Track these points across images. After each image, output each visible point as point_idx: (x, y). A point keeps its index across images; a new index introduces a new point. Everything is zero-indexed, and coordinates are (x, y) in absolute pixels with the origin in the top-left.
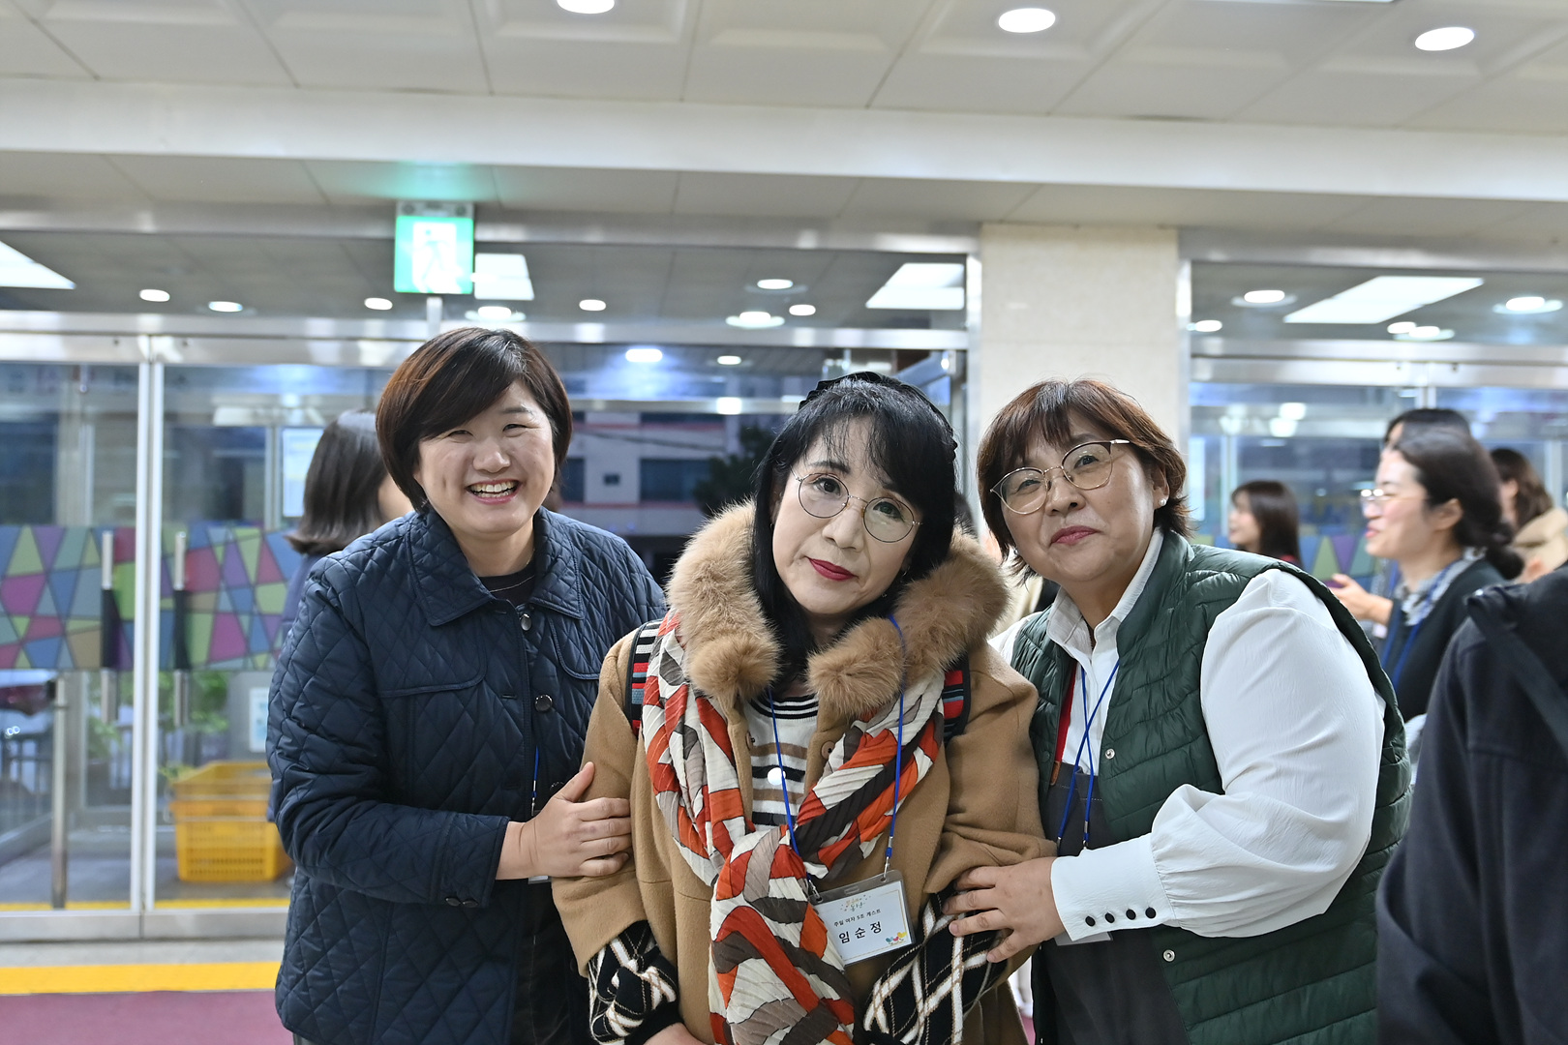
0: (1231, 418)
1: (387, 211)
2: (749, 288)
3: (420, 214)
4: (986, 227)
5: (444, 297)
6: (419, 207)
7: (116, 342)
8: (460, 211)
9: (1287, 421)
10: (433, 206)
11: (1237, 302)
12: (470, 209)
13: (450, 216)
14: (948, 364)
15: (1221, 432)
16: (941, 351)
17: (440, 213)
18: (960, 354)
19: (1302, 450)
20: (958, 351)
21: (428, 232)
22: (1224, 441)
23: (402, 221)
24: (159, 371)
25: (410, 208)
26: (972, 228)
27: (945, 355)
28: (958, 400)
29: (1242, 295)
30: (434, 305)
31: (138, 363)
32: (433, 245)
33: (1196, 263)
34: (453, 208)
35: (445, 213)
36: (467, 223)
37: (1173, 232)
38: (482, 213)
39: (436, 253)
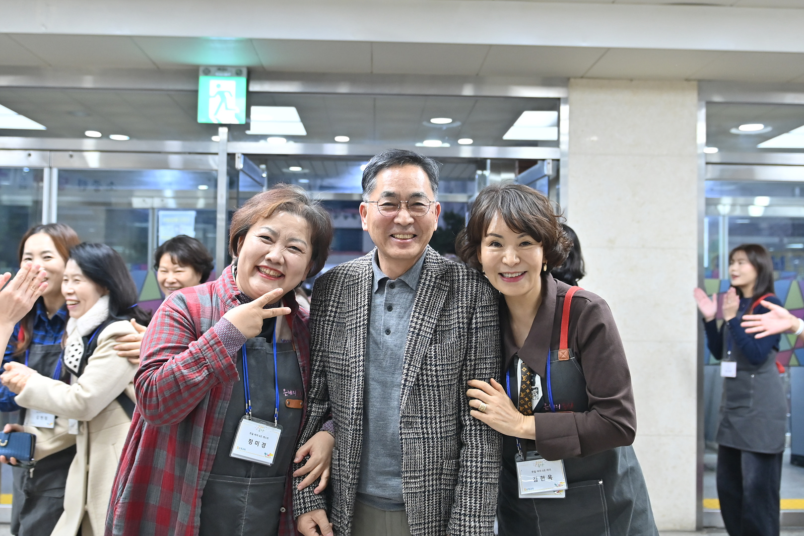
0: (724, 205)
1: (193, 73)
2: (425, 123)
3: (214, 75)
4: (572, 80)
5: (229, 126)
6: (212, 70)
7: (30, 155)
8: (238, 73)
9: (759, 207)
10: (222, 69)
11: (734, 131)
12: (245, 71)
13: (232, 76)
14: (548, 170)
15: (719, 214)
16: (544, 160)
17: (226, 74)
18: (556, 162)
19: (764, 225)
20: (553, 160)
22: (721, 220)
23: (203, 79)
24: (55, 172)
25: (208, 71)
26: (563, 81)
27: (545, 163)
28: (553, 192)
29: (737, 127)
30: (223, 131)
31: (44, 168)
32: (221, 94)
33: (709, 104)
34: (234, 70)
35: (229, 74)
36: (243, 80)
37: (695, 83)
38: (252, 74)
39: (224, 100)
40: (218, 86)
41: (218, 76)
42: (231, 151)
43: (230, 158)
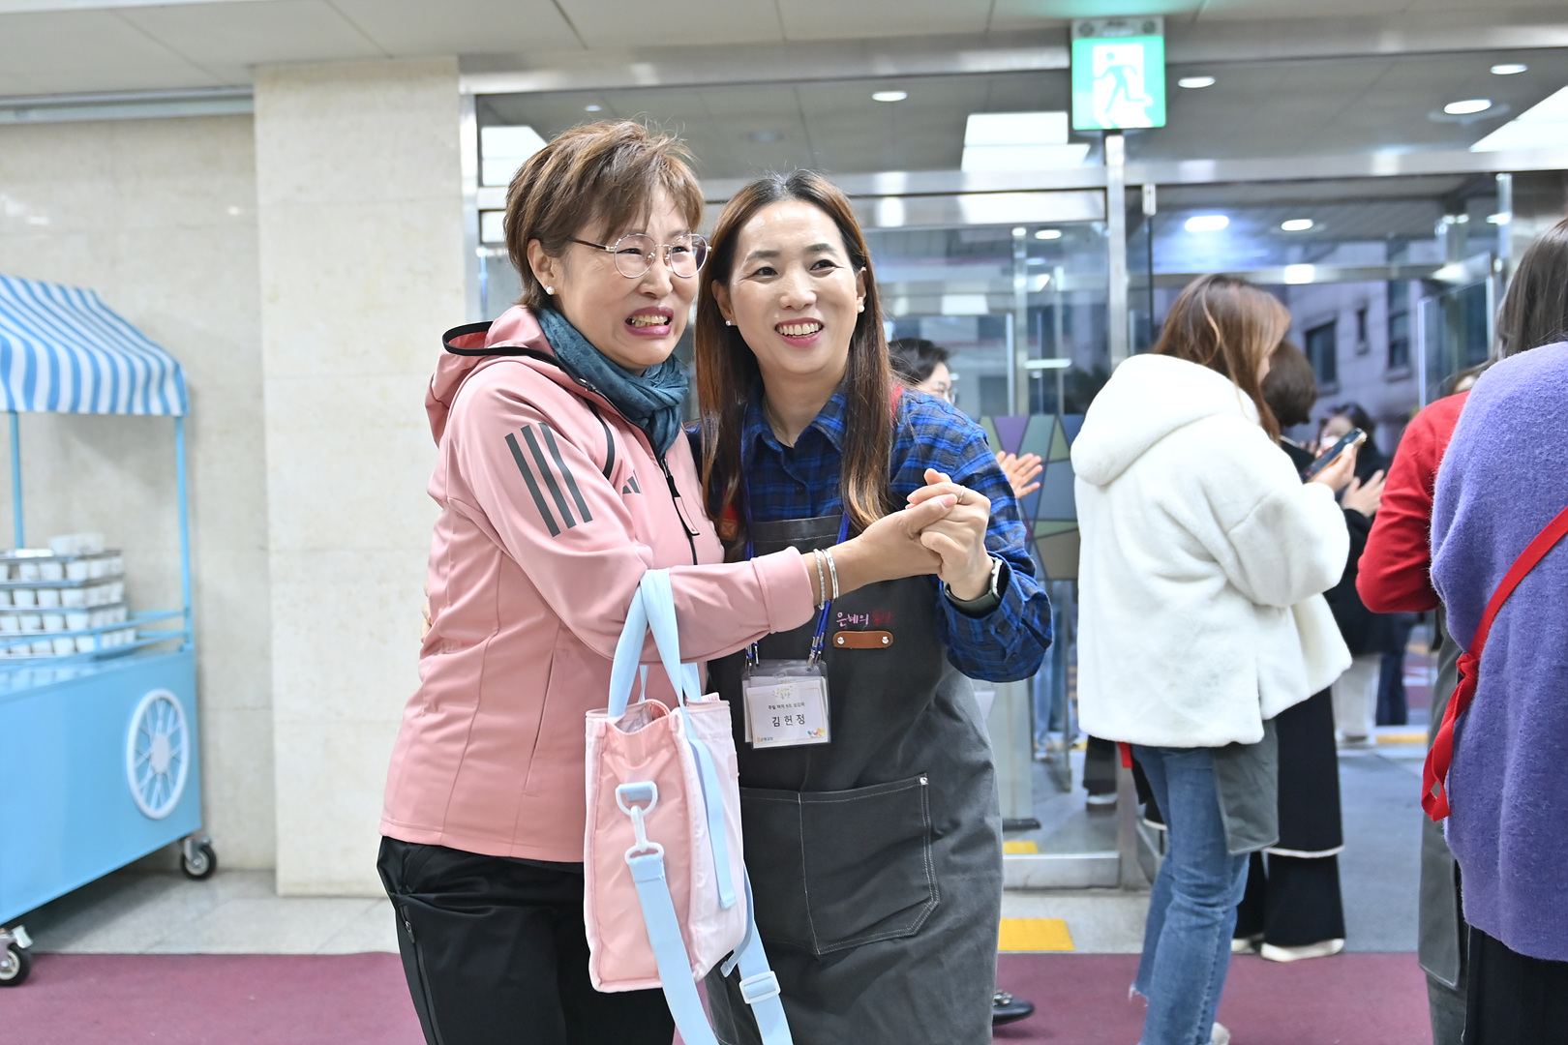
1: (1062, 32)
3: (1100, 36)
5: (1128, 133)
6: (1098, 25)
8: (1148, 29)
10: (1116, 23)
12: (1160, 24)
13: (1135, 34)
17: (1123, 32)
21: (1110, 56)
23: (1079, 44)
25: (1088, 29)
30: (1115, 144)
32: (1117, 71)
34: (1139, 24)
35: (1130, 31)
36: (1156, 43)
38: (1175, 30)
39: (1121, 82)
41: (1109, 37)
42: (1134, 181)
43: (1134, 193)
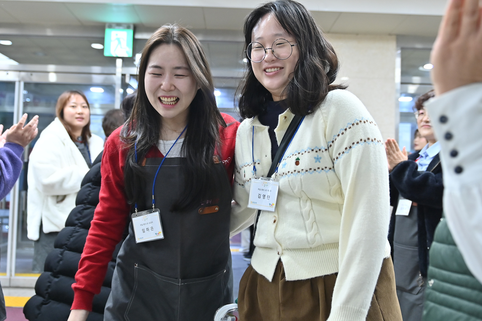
1: (102, 27)
3: (114, 28)
5: (123, 58)
6: (113, 25)
7: (7, 73)
8: (128, 27)
10: (119, 25)
11: (421, 68)
12: (132, 27)
17: (121, 28)
23: (107, 31)
24: (22, 84)
25: (111, 26)
30: (119, 62)
31: (15, 81)
32: (118, 39)
33: (402, 49)
34: (126, 26)
35: (123, 28)
36: (131, 32)
37: (394, 37)
38: (136, 29)
39: (119, 43)
40: (117, 35)
41: (116, 29)
42: (124, 73)
43: (123, 77)
